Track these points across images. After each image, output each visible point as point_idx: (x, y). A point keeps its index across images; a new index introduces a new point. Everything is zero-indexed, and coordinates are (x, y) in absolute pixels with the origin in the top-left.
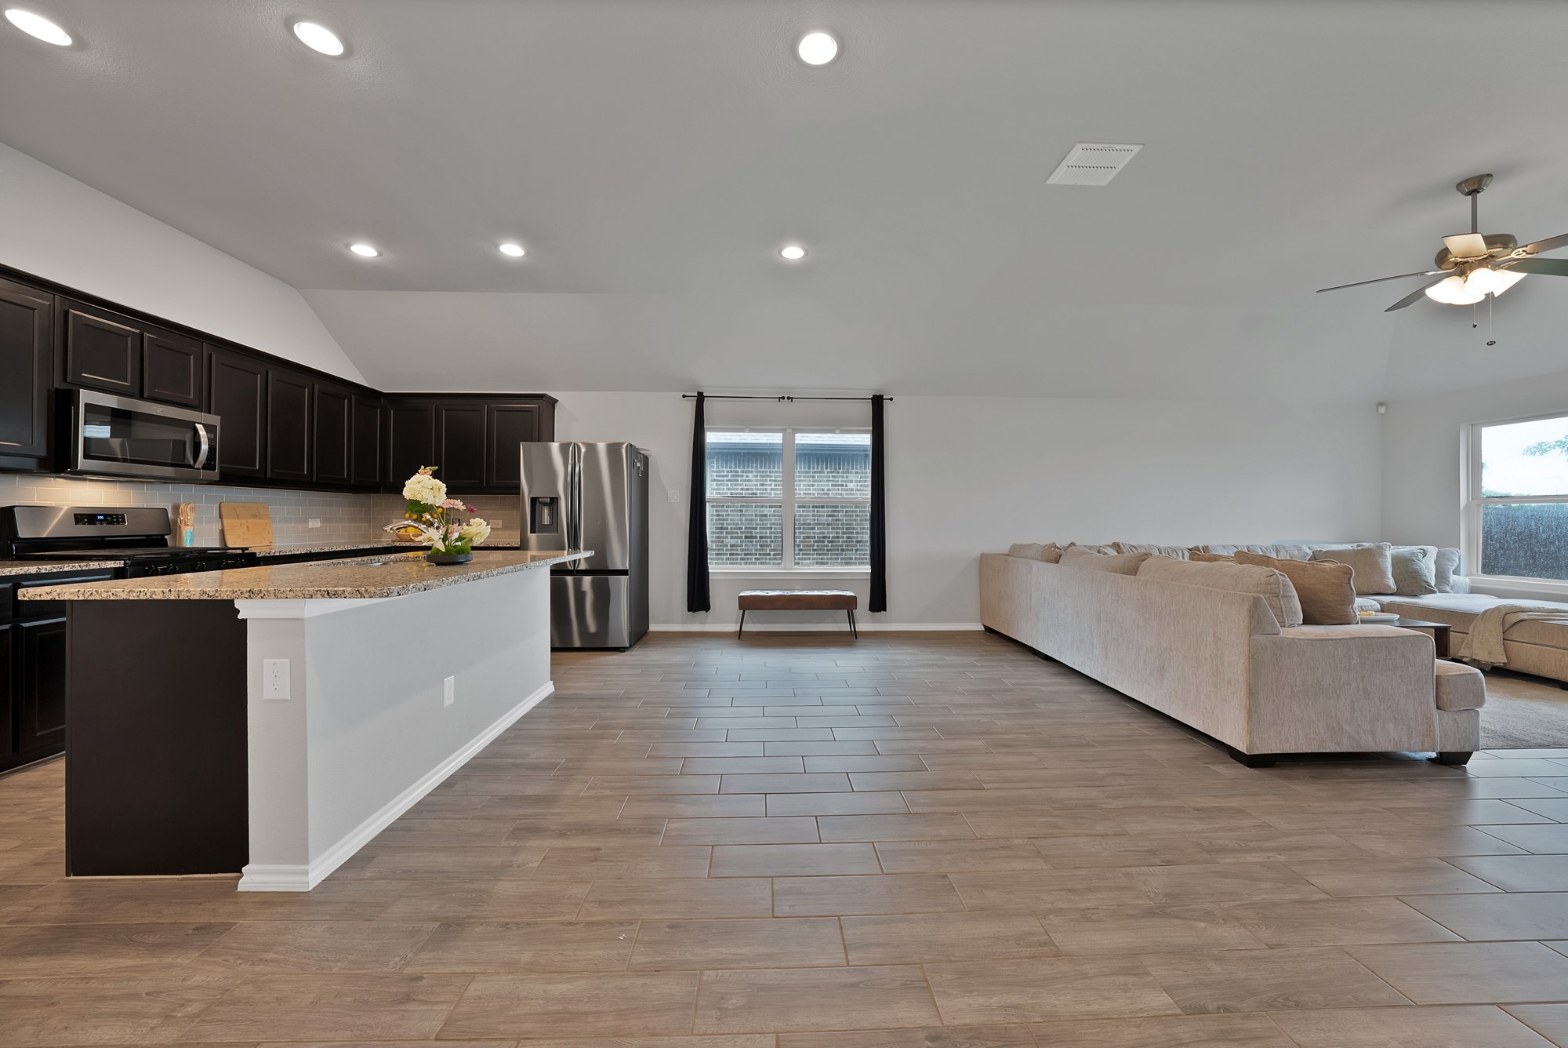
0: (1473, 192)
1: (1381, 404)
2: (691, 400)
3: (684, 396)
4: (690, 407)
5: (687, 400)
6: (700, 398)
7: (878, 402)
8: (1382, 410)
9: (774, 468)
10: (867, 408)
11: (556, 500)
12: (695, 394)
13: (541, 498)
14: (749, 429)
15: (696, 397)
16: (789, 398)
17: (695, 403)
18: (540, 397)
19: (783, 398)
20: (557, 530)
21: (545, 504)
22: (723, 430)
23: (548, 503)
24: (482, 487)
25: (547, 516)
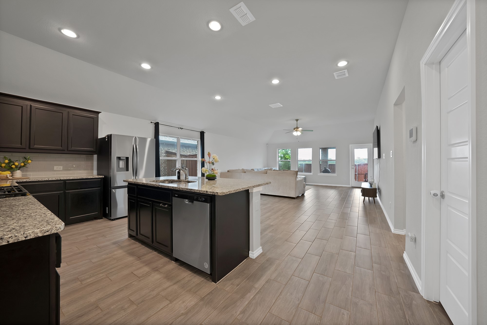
0: (297, 121)
1: (268, 144)
3: (151, 122)
4: (152, 127)
5: (152, 124)
6: (157, 125)
7: (203, 133)
10: (199, 134)
11: (127, 158)
12: (155, 122)
13: (122, 157)
14: (169, 136)
15: (155, 123)
16: (182, 128)
17: (154, 125)
18: (99, 113)
19: (181, 128)
20: (127, 169)
21: (122, 160)
22: (161, 135)
23: (124, 159)
24: (64, 150)
25: (122, 164)
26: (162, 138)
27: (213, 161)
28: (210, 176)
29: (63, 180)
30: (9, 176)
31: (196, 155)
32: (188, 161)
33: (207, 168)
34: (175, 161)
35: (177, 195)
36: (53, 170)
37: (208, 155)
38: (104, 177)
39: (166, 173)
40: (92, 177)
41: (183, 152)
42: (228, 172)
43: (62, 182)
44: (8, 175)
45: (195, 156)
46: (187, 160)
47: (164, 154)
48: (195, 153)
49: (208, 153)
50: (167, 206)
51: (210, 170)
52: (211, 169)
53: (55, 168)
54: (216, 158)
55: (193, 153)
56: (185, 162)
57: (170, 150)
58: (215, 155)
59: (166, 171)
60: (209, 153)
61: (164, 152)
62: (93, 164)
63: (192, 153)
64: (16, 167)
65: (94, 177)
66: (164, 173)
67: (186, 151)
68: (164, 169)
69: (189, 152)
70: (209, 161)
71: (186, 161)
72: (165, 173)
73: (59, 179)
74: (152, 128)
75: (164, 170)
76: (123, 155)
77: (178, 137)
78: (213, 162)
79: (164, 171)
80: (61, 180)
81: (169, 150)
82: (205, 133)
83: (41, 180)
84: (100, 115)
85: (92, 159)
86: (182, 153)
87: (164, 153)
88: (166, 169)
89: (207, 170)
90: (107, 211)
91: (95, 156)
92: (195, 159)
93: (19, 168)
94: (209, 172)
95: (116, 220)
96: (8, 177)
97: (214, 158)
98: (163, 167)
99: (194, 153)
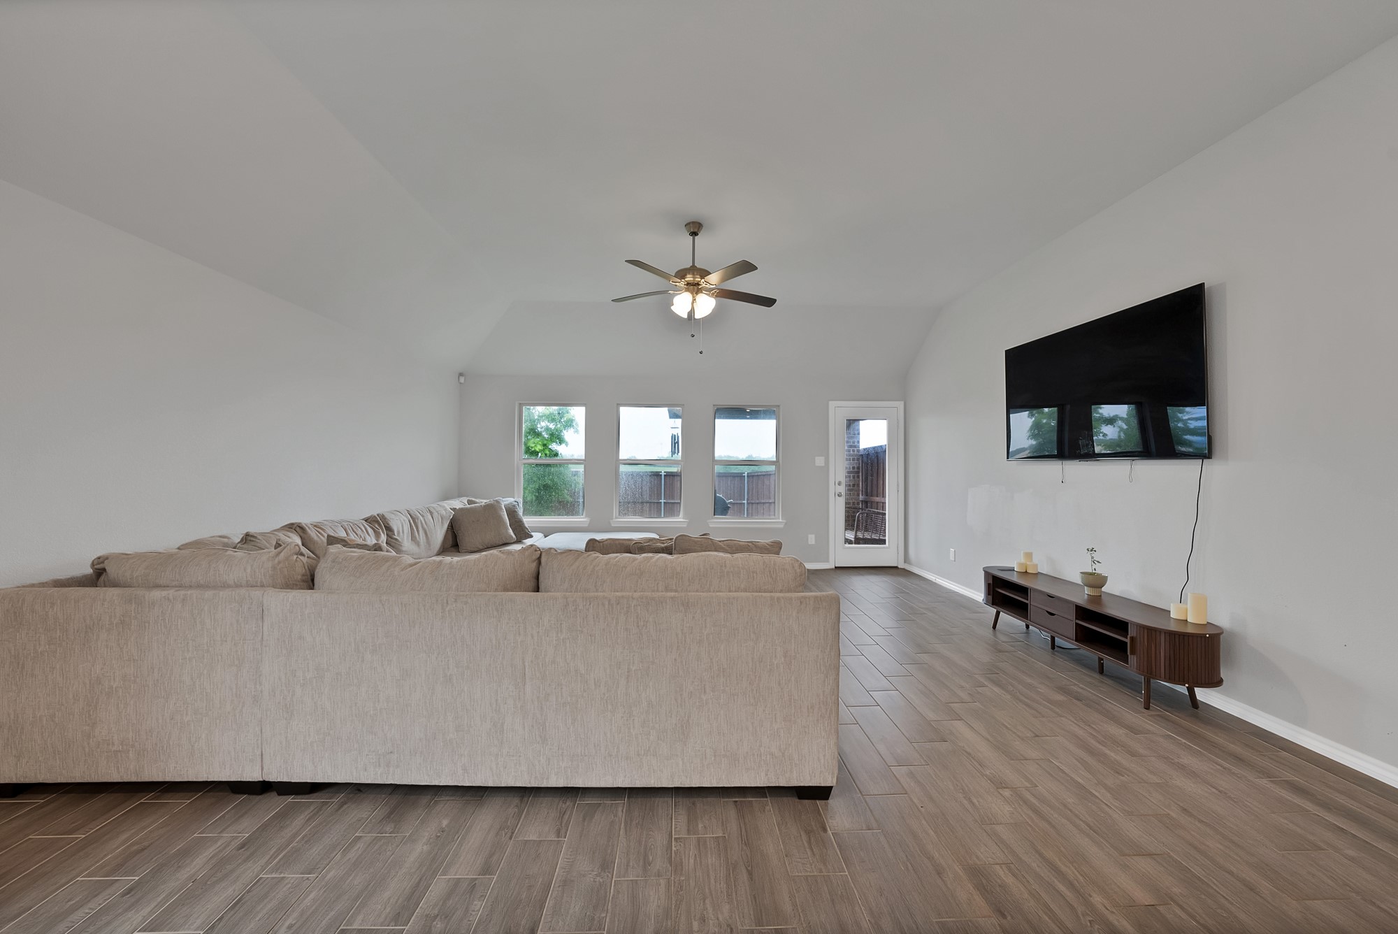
0: (694, 234)
1: (461, 375)
8: (462, 379)
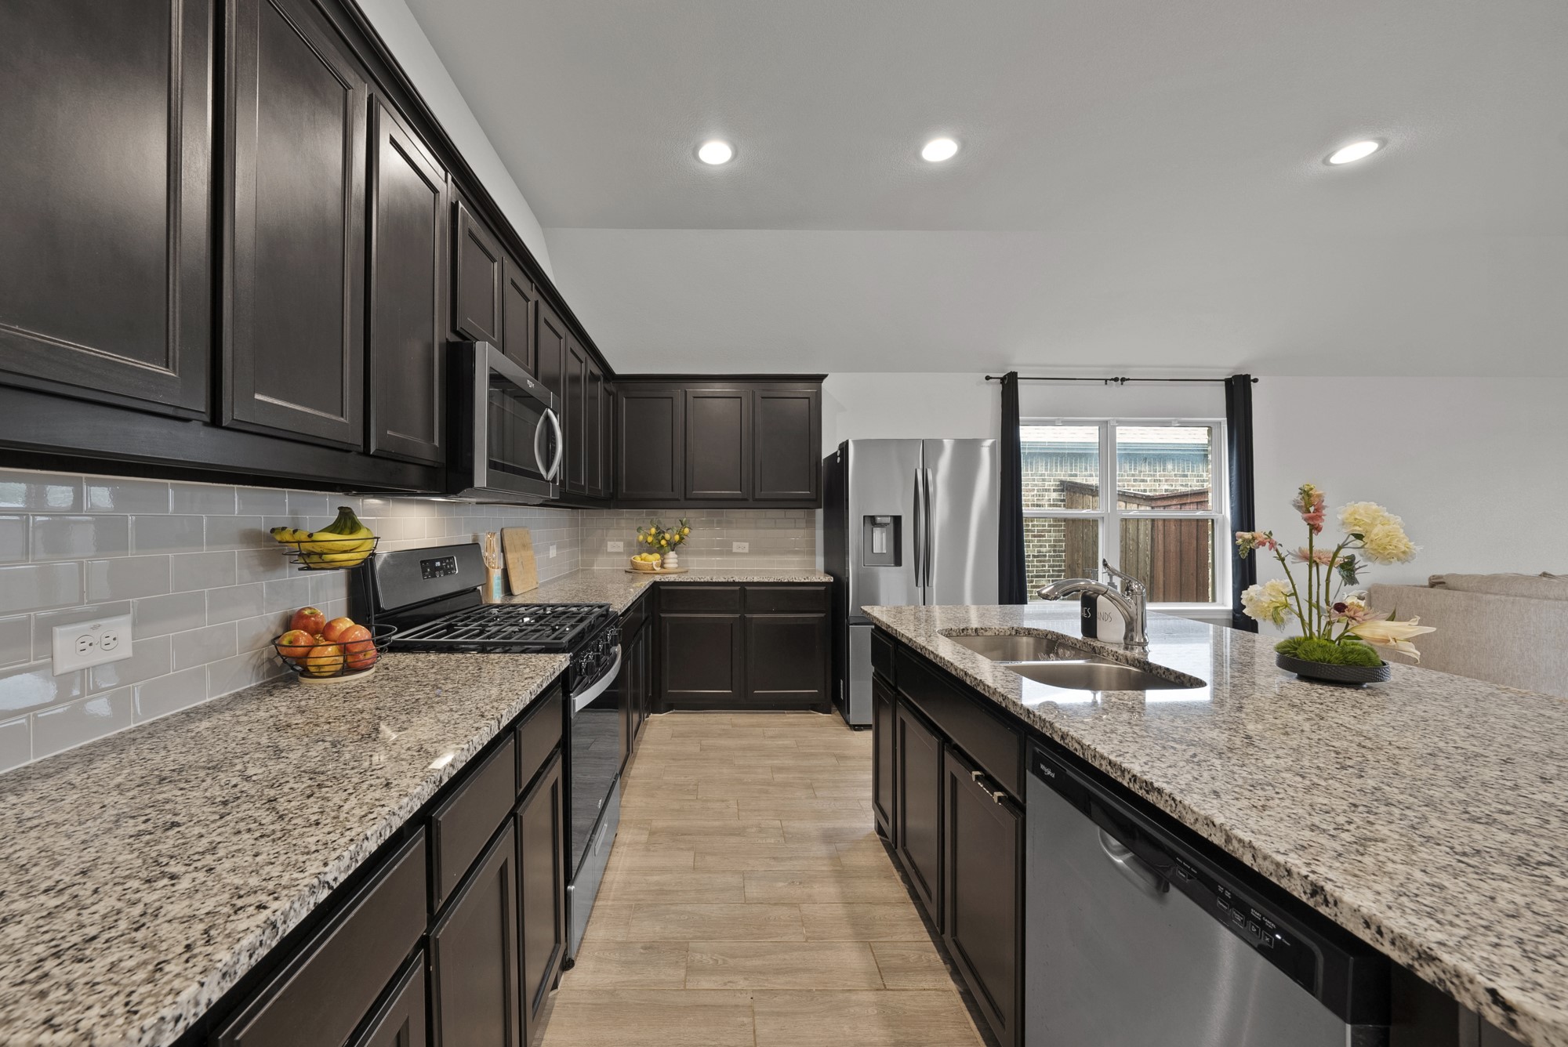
2: (996, 383)
3: (988, 378)
4: (993, 392)
5: (992, 383)
6: (1009, 384)
7: (1238, 391)
9: (1071, 470)
10: (1218, 396)
11: (897, 520)
12: (1002, 375)
13: (880, 516)
14: (1062, 422)
15: (1003, 379)
16: (1123, 380)
17: (1000, 387)
18: (820, 378)
19: (1116, 380)
20: (898, 561)
21: (881, 525)
22: (1028, 424)
23: (886, 524)
24: (746, 500)
25: (881, 541)
26: (1027, 434)
27: (1344, 553)
28: (1318, 655)
29: (739, 584)
30: (657, 566)
31: (1204, 493)
32: (1160, 523)
33: (1289, 589)
34: (1091, 524)
35: (1049, 772)
36: (730, 553)
37: (1299, 508)
38: (832, 581)
39: (1060, 566)
40: (803, 580)
41: (1135, 481)
42: (1432, 585)
43: (737, 588)
44: (654, 563)
45: (1198, 497)
46: (1153, 520)
47: (1054, 495)
48: (1198, 481)
49: (1295, 495)
50: (999, 798)
51: (1318, 607)
52: (1323, 604)
53: (736, 547)
54: (1377, 532)
55: (1186, 485)
56: (1144, 530)
57: (1076, 475)
58: (1365, 509)
59: (1060, 556)
60: (1306, 494)
61: (1052, 485)
62: (813, 535)
63: (1182, 485)
64: (669, 543)
65: (807, 581)
66: (1053, 566)
67: (1149, 479)
68: (1055, 551)
69: (1166, 481)
70: (1307, 546)
71: (1149, 523)
72: (1056, 566)
73: (731, 580)
74: (991, 398)
75: (1052, 554)
76: (884, 509)
77: (1107, 422)
78: (1352, 558)
79: (1054, 556)
80: (734, 583)
81: (1071, 475)
82: (1256, 381)
83: (698, 580)
84: (825, 384)
85: (811, 523)
86: (1133, 486)
87: (1055, 491)
88: (1062, 552)
89: (1286, 606)
90: (842, 690)
91: (820, 513)
92: (1199, 514)
93: (673, 546)
94: (1306, 625)
95: (861, 730)
96: (655, 568)
97: (1358, 530)
98: (1050, 541)
99: (1194, 486)
